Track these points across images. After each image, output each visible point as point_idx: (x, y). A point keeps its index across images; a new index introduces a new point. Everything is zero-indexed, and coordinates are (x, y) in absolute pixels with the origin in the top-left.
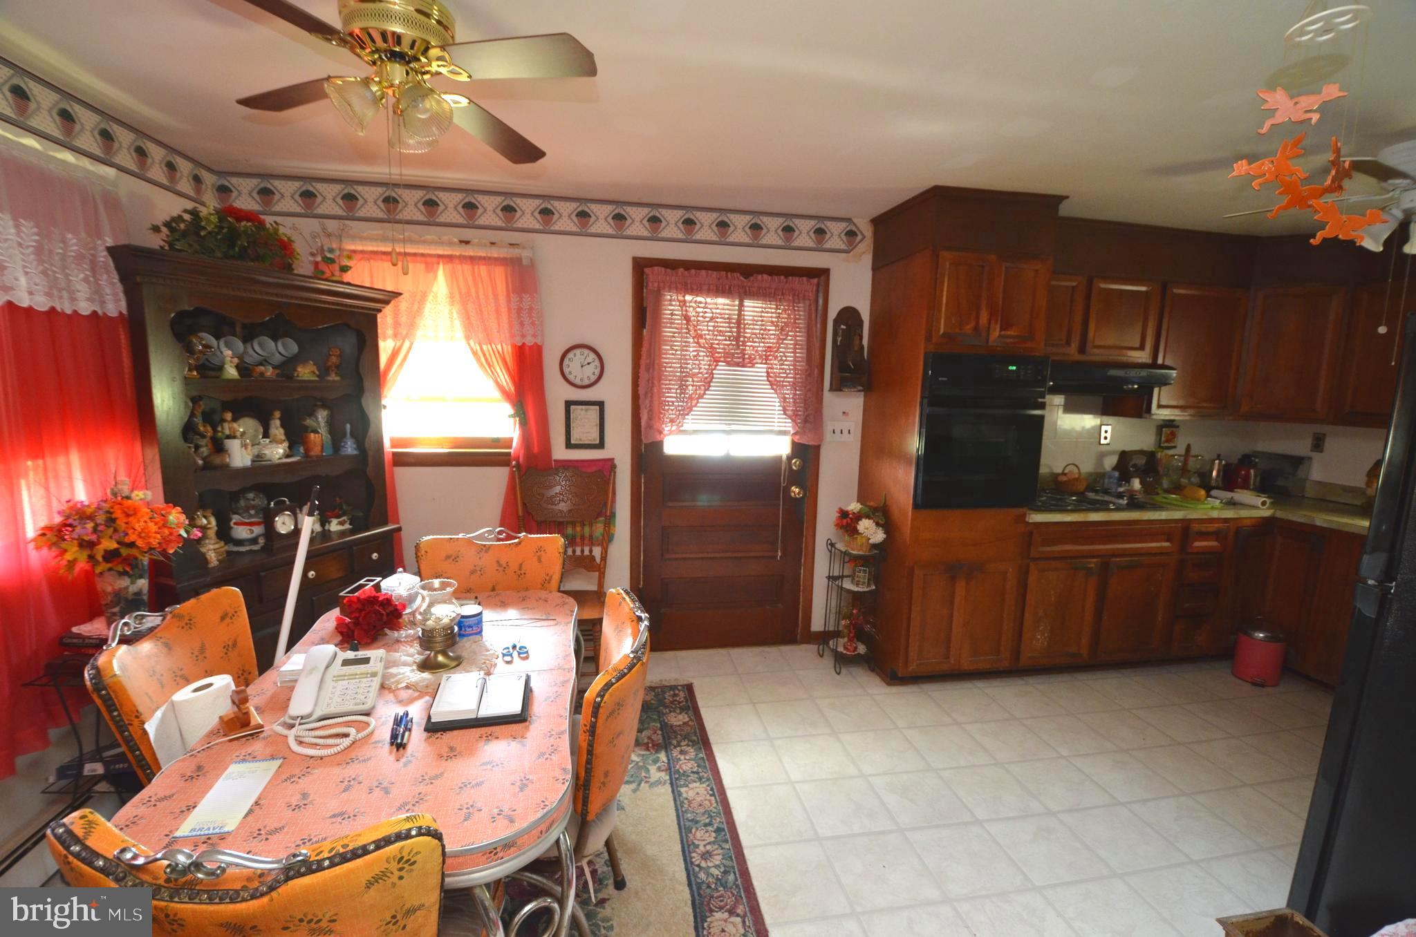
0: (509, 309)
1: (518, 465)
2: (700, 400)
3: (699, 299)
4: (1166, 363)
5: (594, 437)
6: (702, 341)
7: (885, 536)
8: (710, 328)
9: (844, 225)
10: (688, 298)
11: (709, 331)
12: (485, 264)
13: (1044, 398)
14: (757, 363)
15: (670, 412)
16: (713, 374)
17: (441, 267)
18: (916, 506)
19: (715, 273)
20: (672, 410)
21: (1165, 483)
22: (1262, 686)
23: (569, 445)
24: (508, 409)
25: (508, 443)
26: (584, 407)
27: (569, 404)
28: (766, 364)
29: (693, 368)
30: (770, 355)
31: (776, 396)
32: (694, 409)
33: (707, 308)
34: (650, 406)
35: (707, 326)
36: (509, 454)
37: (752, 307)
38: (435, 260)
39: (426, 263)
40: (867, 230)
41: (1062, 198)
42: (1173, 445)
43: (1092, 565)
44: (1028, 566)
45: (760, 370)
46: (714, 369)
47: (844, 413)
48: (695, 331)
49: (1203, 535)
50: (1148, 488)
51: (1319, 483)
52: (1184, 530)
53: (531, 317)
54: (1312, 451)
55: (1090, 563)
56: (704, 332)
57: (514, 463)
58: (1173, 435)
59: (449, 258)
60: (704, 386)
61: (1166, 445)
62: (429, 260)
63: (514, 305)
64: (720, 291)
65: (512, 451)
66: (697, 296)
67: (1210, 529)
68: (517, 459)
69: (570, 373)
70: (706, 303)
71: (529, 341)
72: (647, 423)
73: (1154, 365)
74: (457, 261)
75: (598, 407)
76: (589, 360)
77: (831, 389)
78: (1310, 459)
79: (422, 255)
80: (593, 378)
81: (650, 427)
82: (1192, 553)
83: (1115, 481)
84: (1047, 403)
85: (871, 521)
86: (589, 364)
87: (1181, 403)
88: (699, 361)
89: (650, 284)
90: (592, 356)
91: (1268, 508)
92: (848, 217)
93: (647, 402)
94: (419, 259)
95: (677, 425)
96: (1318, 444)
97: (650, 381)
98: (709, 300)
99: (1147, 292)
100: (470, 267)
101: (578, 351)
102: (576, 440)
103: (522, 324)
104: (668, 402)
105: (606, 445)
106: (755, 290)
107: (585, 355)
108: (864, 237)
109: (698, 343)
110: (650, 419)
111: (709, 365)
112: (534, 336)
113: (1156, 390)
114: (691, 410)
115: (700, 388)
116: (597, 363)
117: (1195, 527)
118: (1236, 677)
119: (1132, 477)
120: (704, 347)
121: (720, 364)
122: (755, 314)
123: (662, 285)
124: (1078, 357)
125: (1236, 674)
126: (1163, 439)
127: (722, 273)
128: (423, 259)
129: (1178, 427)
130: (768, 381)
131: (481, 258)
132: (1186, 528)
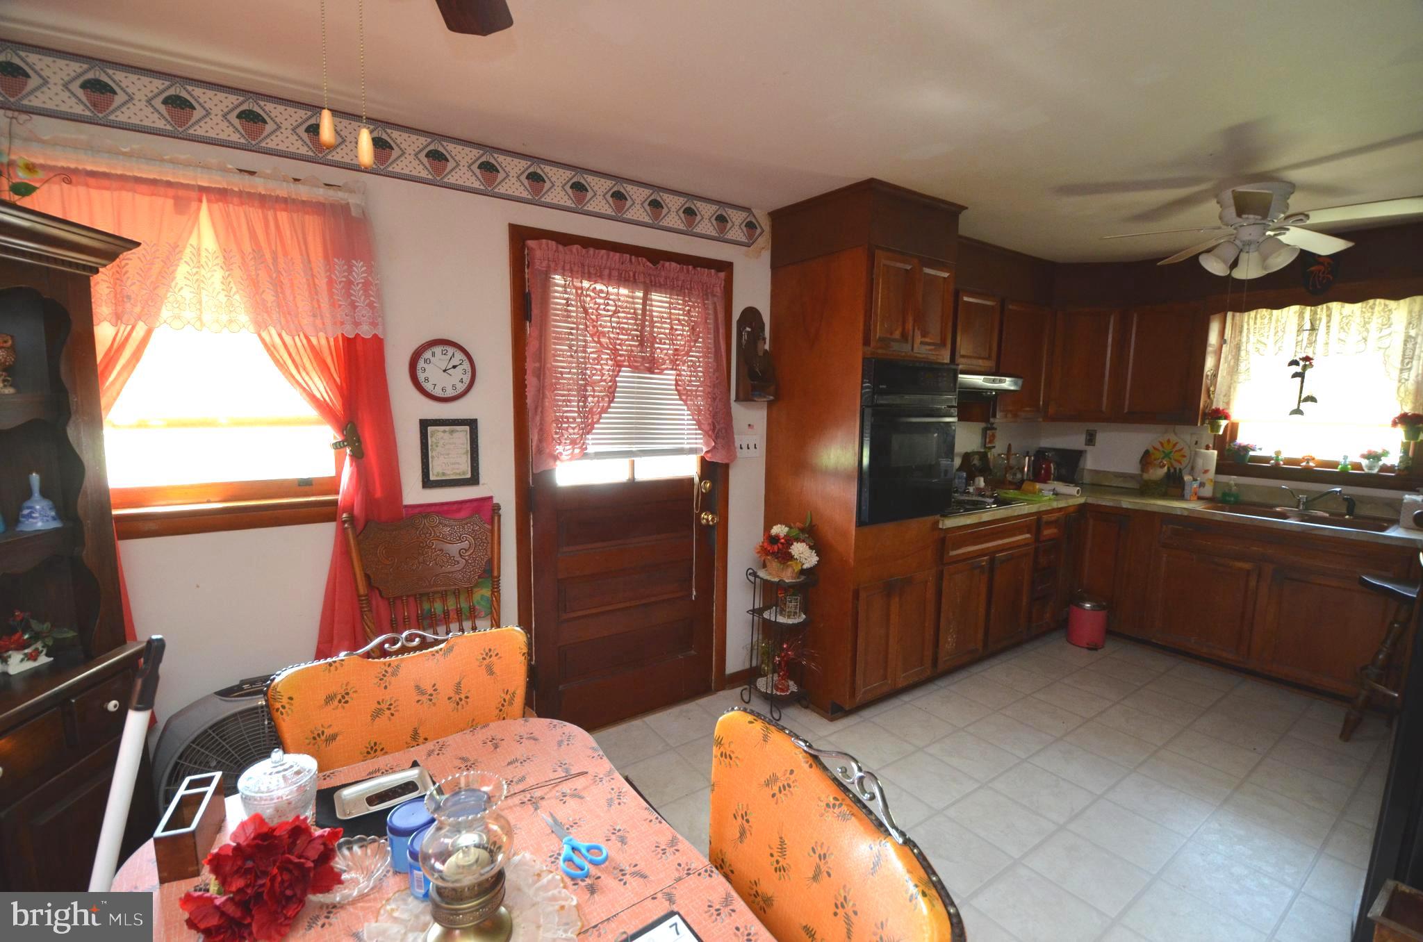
0: (330, 282)
1: (352, 519)
2: (603, 415)
3: (599, 287)
5: (464, 470)
6: (603, 340)
7: (817, 558)
8: (613, 324)
9: (744, 214)
10: (586, 284)
11: (613, 328)
12: (285, 210)
14: (667, 369)
15: (571, 431)
16: (615, 382)
17: (204, 206)
18: (860, 523)
19: (618, 254)
20: (574, 428)
22: (1096, 649)
23: (427, 483)
24: (329, 434)
25: (331, 485)
26: (447, 428)
27: (425, 424)
28: (676, 370)
29: (594, 375)
30: (677, 360)
31: (685, 408)
32: (596, 426)
33: (609, 299)
34: (541, 424)
35: (611, 321)
36: (335, 503)
37: (659, 301)
38: (194, 194)
39: (177, 199)
40: (765, 223)
41: (963, 208)
42: (996, 444)
43: (984, 563)
44: (942, 572)
45: (669, 377)
46: (617, 376)
47: (749, 425)
48: (594, 326)
49: (1049, 524)
51: (1096, 472)
52: (1036, 523)
53: (367, 296)
54: (1086, 445)
55: (983, 561)
56: (606, 329)
57: (344, 515)
58: (993, 436)
59: (222, 195)
60: (607, 396)
61: (990, 445)
62: (181, 193)
63: (339, 276)
64: (624, 279)
65: (339, 497)
66: (596, 282)
67: (1053, 519)
68: (350, 509)
69: (427, 380)
70: (608, 293)
71: (366, 331)
72: (538, 446)
74: (236, 200)
75: (467, 428)
76: (455, 362)
77: (737, 400)
78: (1086, 451)
79: (169, 184)
80: (461, 388)
81: (540, 451)
82: (1043, 541)
83: (964, 481)
85: (804, 545)
86: (454, 367)
88: (601, 365)
89: (537, 262)
90: (459, 356)
91: (1081, 496)
92: (747, 206)
93: (538, 418)
94: (162, 190)
95: (581, 448)
96: (1091, 440)
97: (541, 391)
98: (610, 289)
99: (993, 307)
100: (260, 211)
101: (438, 350)
102: (438, 475)
103: (353, 306)
104: (567, 417)
105: (481, 481)
106: (662, 280)
107: (450, 354)
108: (763, 231)
109: (599, 342)
110: (540, 441)
111: (613, 371)
112: (374, 324)
114: (593, 428)
115: (603, 400)
116: (467, 365)
117: (1045, 518)
118: (1070, 643)
119: (976, 476)
120: (608, 348)
121: (623, 369)
122: (663, 310)
123: (552, 265)
125: (1071, 640)
126: (988, 440)
127: (625, 255)
128: (171, 192)
130: (677, 390)
131: (277, 199)
132: (1039, 520)
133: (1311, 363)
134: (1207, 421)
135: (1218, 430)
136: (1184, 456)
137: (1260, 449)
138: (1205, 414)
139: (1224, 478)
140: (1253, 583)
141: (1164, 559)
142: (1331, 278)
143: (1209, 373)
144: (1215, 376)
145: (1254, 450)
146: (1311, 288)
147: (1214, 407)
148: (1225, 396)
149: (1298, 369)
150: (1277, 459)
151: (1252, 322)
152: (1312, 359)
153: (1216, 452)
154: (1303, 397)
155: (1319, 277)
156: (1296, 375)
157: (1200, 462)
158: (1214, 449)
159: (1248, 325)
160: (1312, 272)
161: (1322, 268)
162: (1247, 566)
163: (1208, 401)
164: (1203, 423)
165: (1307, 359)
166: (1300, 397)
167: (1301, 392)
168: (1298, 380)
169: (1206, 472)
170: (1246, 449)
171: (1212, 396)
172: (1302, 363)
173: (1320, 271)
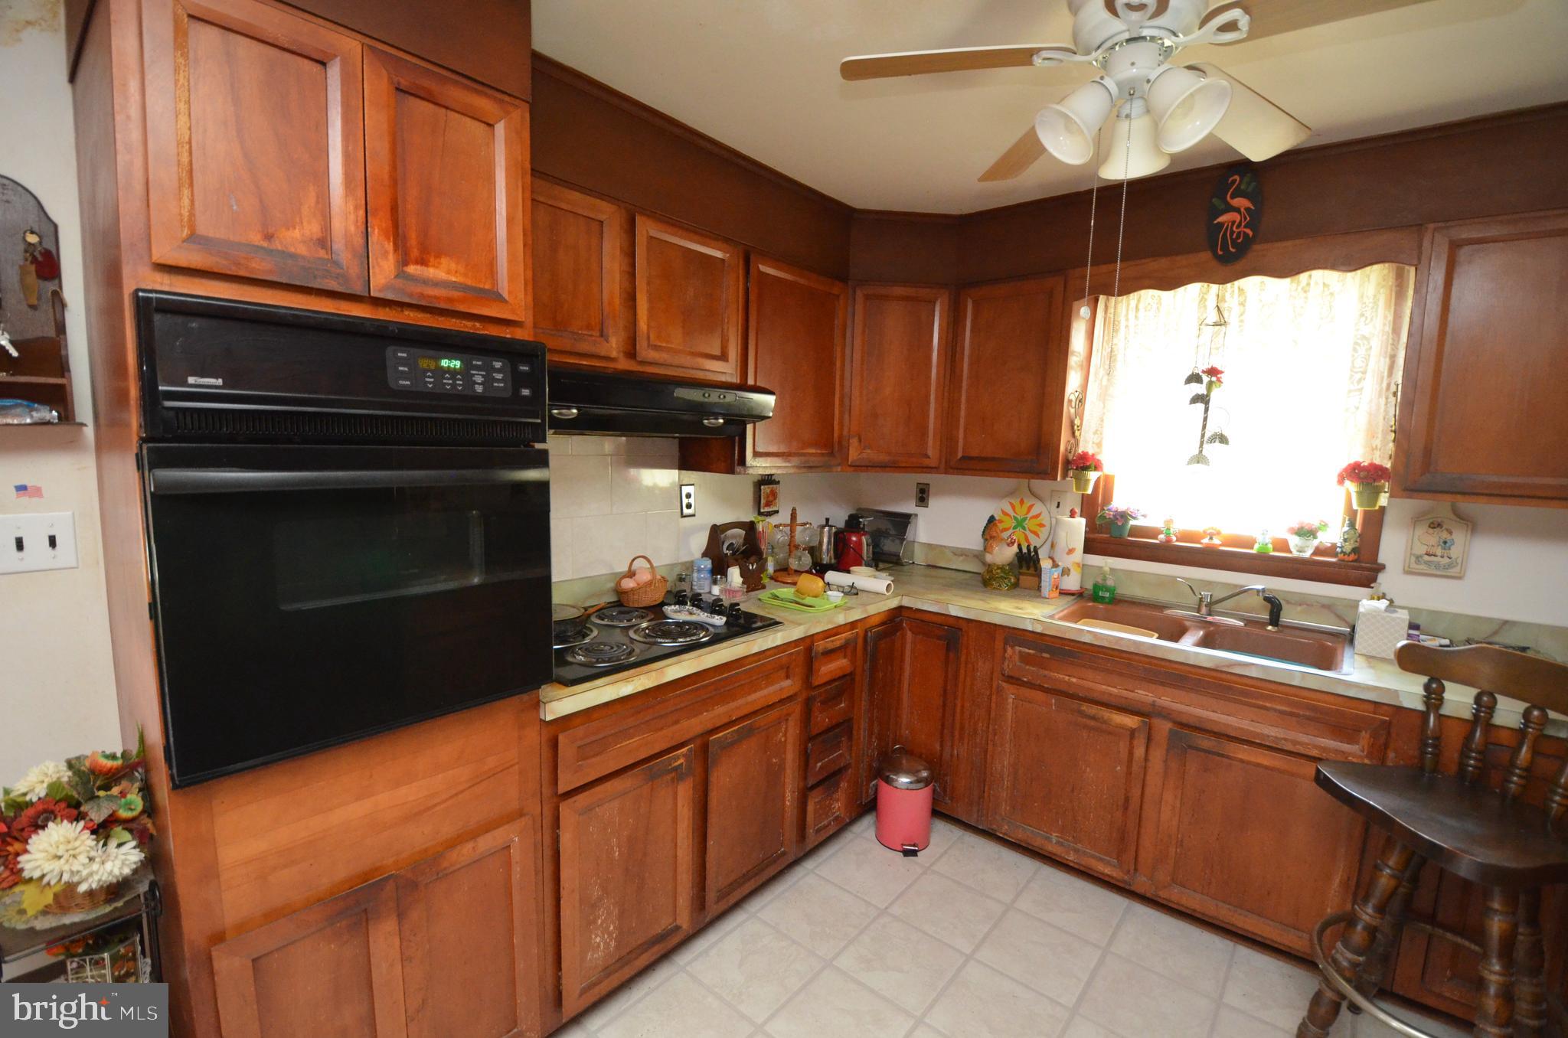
4: (758, 384)
13: (544, 440)
21: (771, 567)
22: (915, 852)
42: (775, 509)
43: (681, 761)
44: (556, 814)
47: (24, 488)
49: (829, 653)
50: (752, 582)
51: (929, 545)
52: (807, 656)
54: (916, 506)
55: (678, 758)
58: (774, 495)
61: (767, 509)
67: (838, 644)
73: (743, 387)
78: (916, 515)
82: (819, 686)
83: (708, 575)
84: (551, 453)
87: (783, 449)
91: (895, 595)
96: (922, 499)
99: (723, 261)
113: (749, 427)
117: (821, 645)
118: (881, 843)
119: (729, 567)
124: (624, 364)
125: (880, 837)
126: (763, 501)
129: (778, 482)
132: (809, 650)
133: (1219, 380)
134: (1071, 473)
135: (1085, 489)
136: (1042, 525)
137: (1144, 516)
138: (1067, 463)
139: (1096, 560)
140: (1139, 752)
141: (1011, 700)
142: (1251, 233)
143: (1073, 398)
144: (1081, 401)
145: (1134, 518)
146: (1220, 253)
147: (1080, 451)
148: (1095, 433)
149: (1200, 389)
150: (1168, 535)
151: (1132, 314)
152: (1221, 372)
153: (1083, 521)
154: (1208, 435)
155: (1232, 232)
156: (1197, 399)
157: (1062, 535)
158: (1081, 516)
159: (1127, 320)
160: (1221, 225)
161: (1236, 217)
162: (1131, 721)
163: (1073, 441)
164: (1065, 475)
165: (1213, 372)
166: (1203, 436)
167: (1204, 427)
168: (1201, 406)
169: (1071, 551)
170: (1124, 516)
171: (1077, 433)
172: (1206, 379)
173: (1233, 223)
